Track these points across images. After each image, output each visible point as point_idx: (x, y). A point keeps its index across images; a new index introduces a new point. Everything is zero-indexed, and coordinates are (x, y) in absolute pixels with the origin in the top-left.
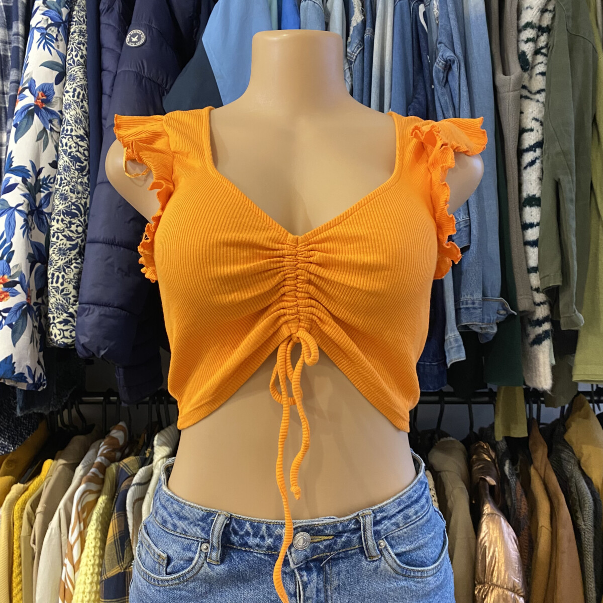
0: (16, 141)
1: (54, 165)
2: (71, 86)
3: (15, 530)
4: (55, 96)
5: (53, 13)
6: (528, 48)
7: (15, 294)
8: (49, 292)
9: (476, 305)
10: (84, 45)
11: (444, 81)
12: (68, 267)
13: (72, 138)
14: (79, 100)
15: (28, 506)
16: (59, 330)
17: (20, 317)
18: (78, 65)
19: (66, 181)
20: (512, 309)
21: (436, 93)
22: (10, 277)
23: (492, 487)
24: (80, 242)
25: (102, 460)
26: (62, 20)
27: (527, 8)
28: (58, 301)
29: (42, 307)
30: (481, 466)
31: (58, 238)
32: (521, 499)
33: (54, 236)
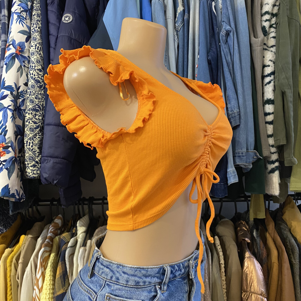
0: (6, 73)
1: (26, 84)
2: (34, 43)
3: (8, 272)
4: (26, 48)
5: (24, 5)
6: (266, 24)
7: (8, 152)
8: (25, 151)
9: (244, 155)
10: (40, 22)
11: (226, 41)
12: (35, 138)
13: (35, 71)
14: (38, 51)
15: (14, 259)
16: (31, 170)
17: (12, 164)
18: (37, 32)
19: (33, 93)
20: (260, 156)
21: (221, 47)
22: (6, 143)
23: (248, 243)
24: (40, 124)
25: (51, 235)
26: (28, 9)
27: (266, 4)
28: (30, 155)
29: (21, 158)
31: (29, 123)
32: (263, 249)
33: (27, 122)
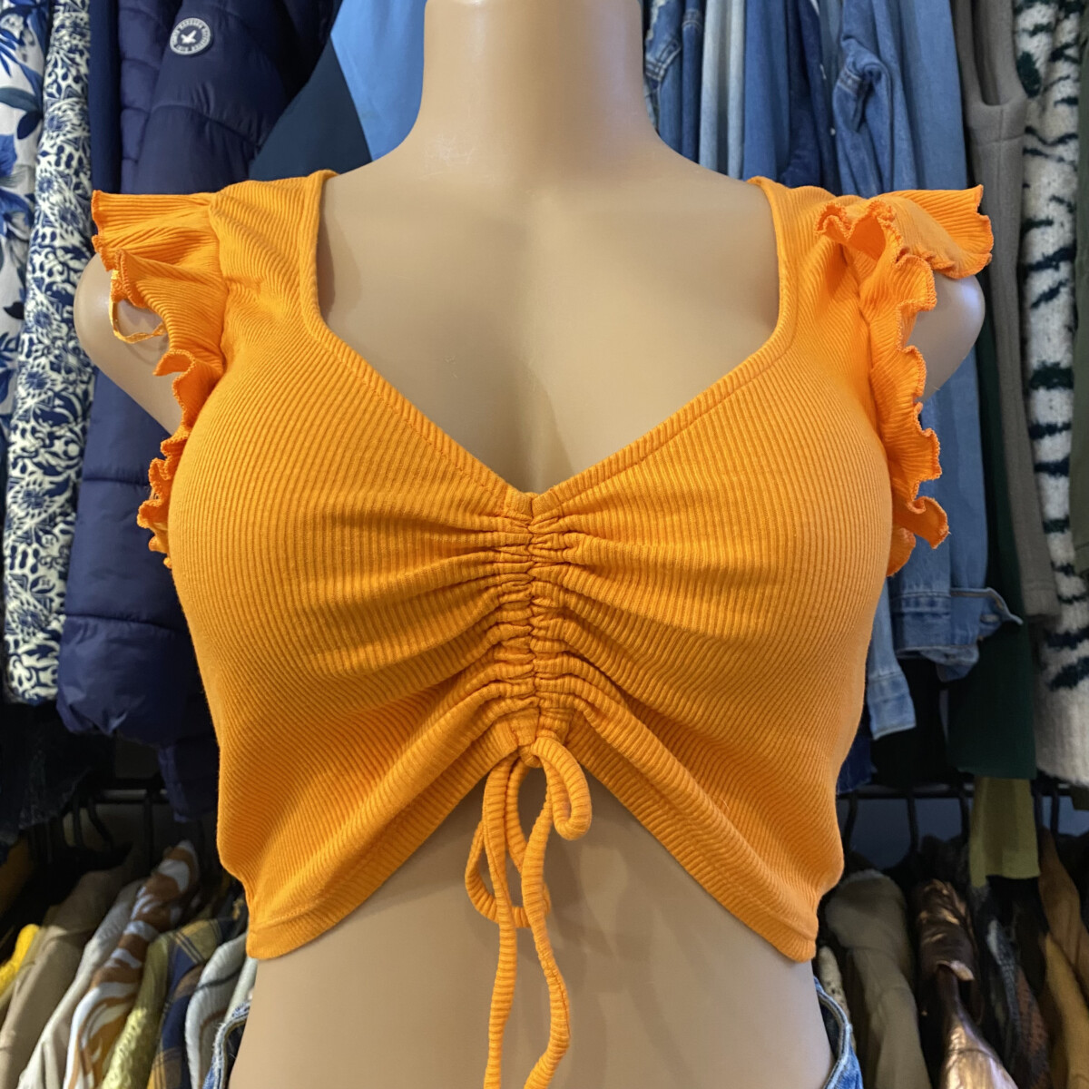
1: (16, 311)
2: (52, 142)
4: (18, 162)
6: (1037, 47)
8: (7, 586)
9: (939, 609)
10: (82, 54)
11: (858, 119)
12: (47, 532)
13: (55, 253)
14: (71, 172)
16: (28, 668)
18: (69, 97)
19: (40, 346)
20: (1012, 612)
21: (839, 146)
23: (964, 985)
24: (73, 476)
25: (140, 928)
28: (26, 607)
30: (939, 936)
31: (24, 470)
32: (1029, 1015)
33: (15, 465)
